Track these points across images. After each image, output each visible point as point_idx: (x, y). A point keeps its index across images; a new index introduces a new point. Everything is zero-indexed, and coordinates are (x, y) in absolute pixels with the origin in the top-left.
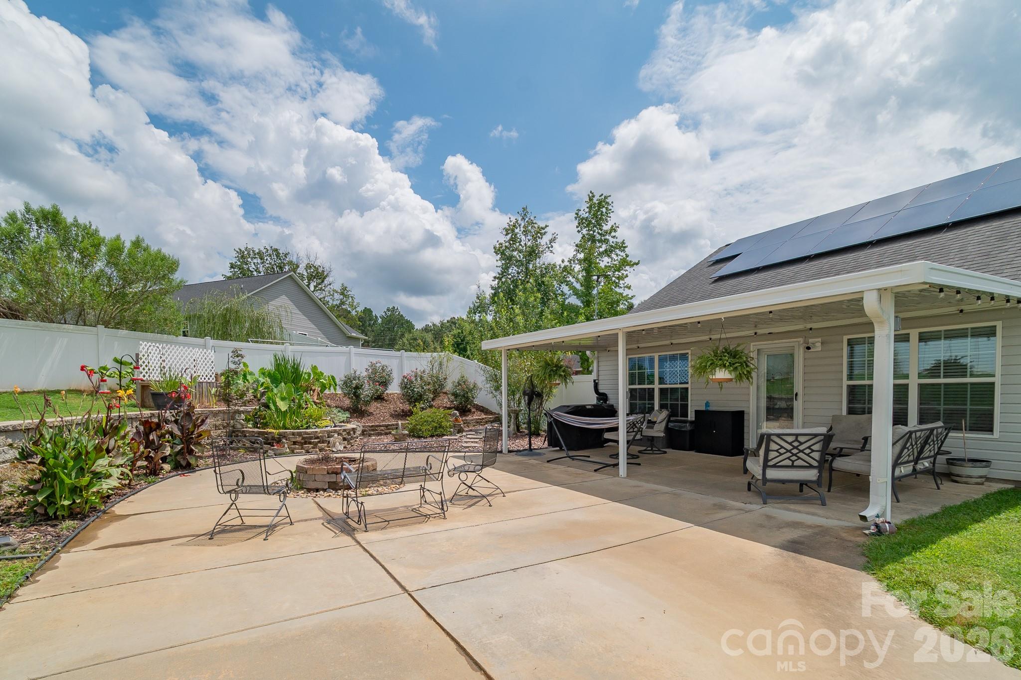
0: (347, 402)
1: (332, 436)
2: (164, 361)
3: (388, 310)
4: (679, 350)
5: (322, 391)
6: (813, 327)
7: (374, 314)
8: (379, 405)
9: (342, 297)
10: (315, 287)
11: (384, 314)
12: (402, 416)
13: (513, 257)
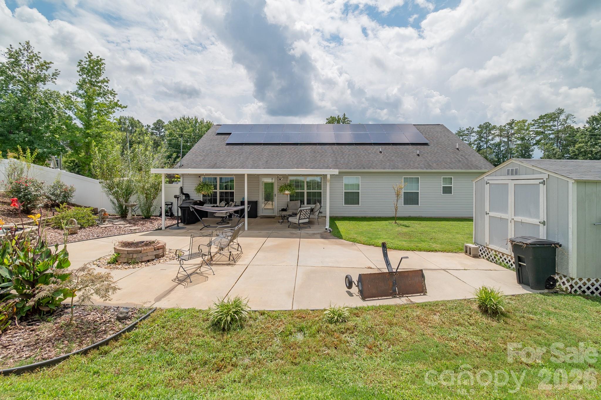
13: (14, 77)
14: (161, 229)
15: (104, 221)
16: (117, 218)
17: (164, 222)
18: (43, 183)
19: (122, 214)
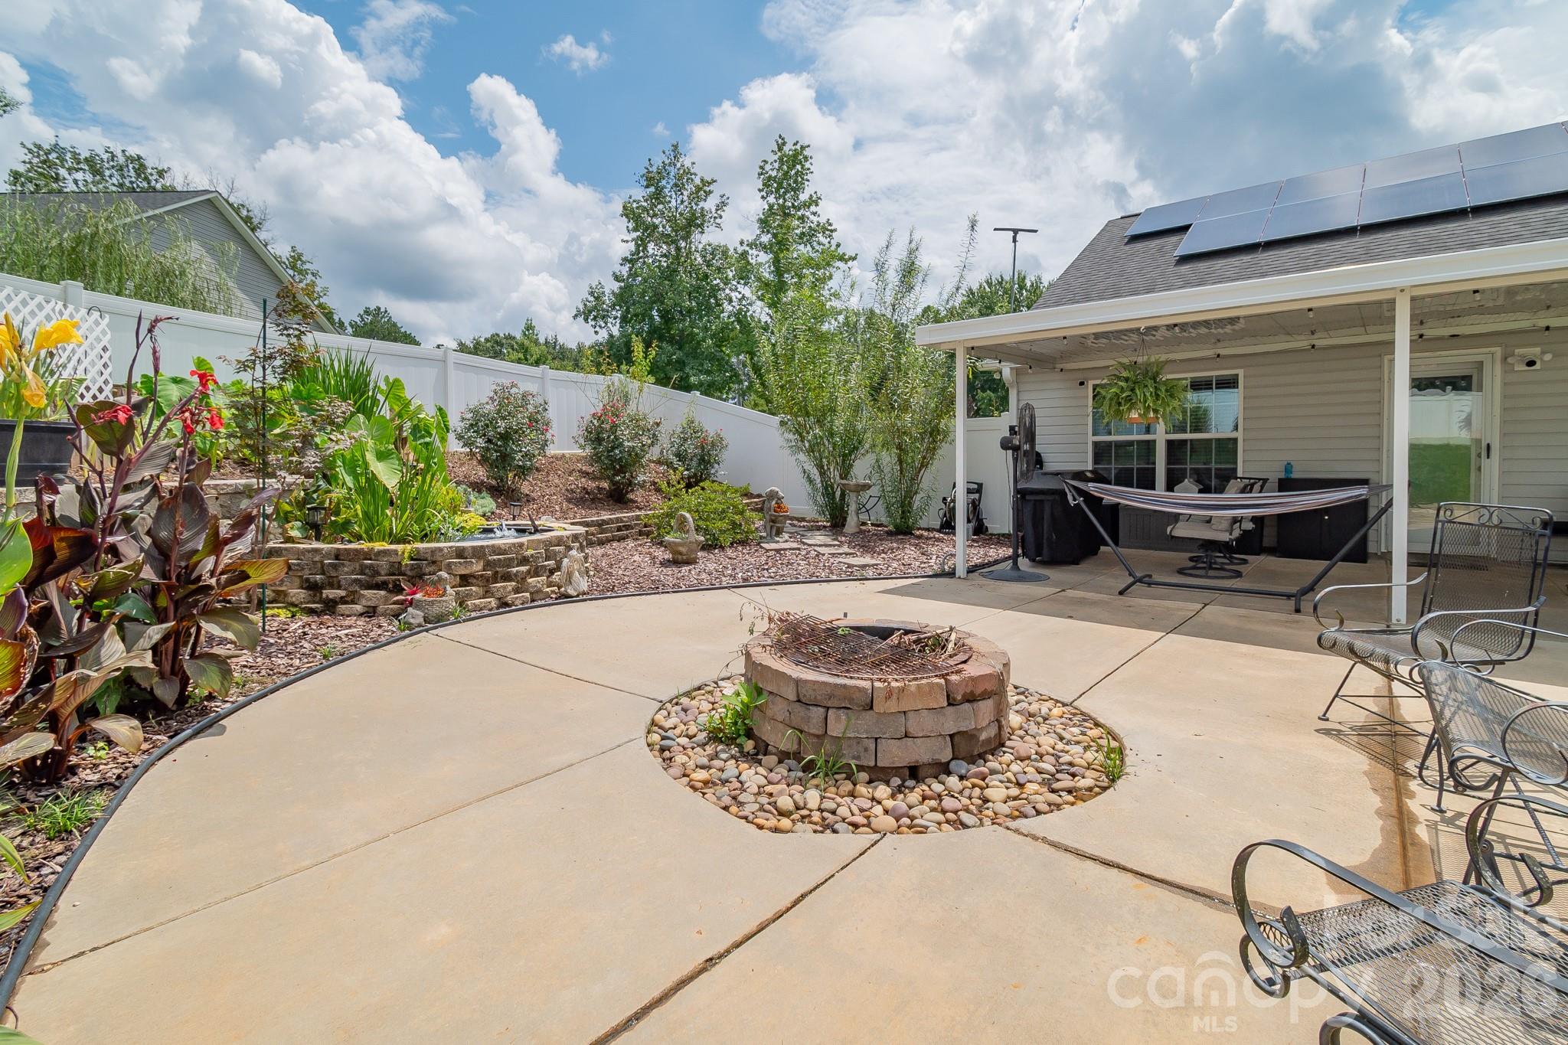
3: (367, 312)
4: (1189, 372)
6: (1551, 325)
11: (358, 320)
13: (656, 227)
14: (951, 574)
15: (779, 532)
16: (819, 528)
17: (961, 549)
18: (658, 424)
19: (833, 517)
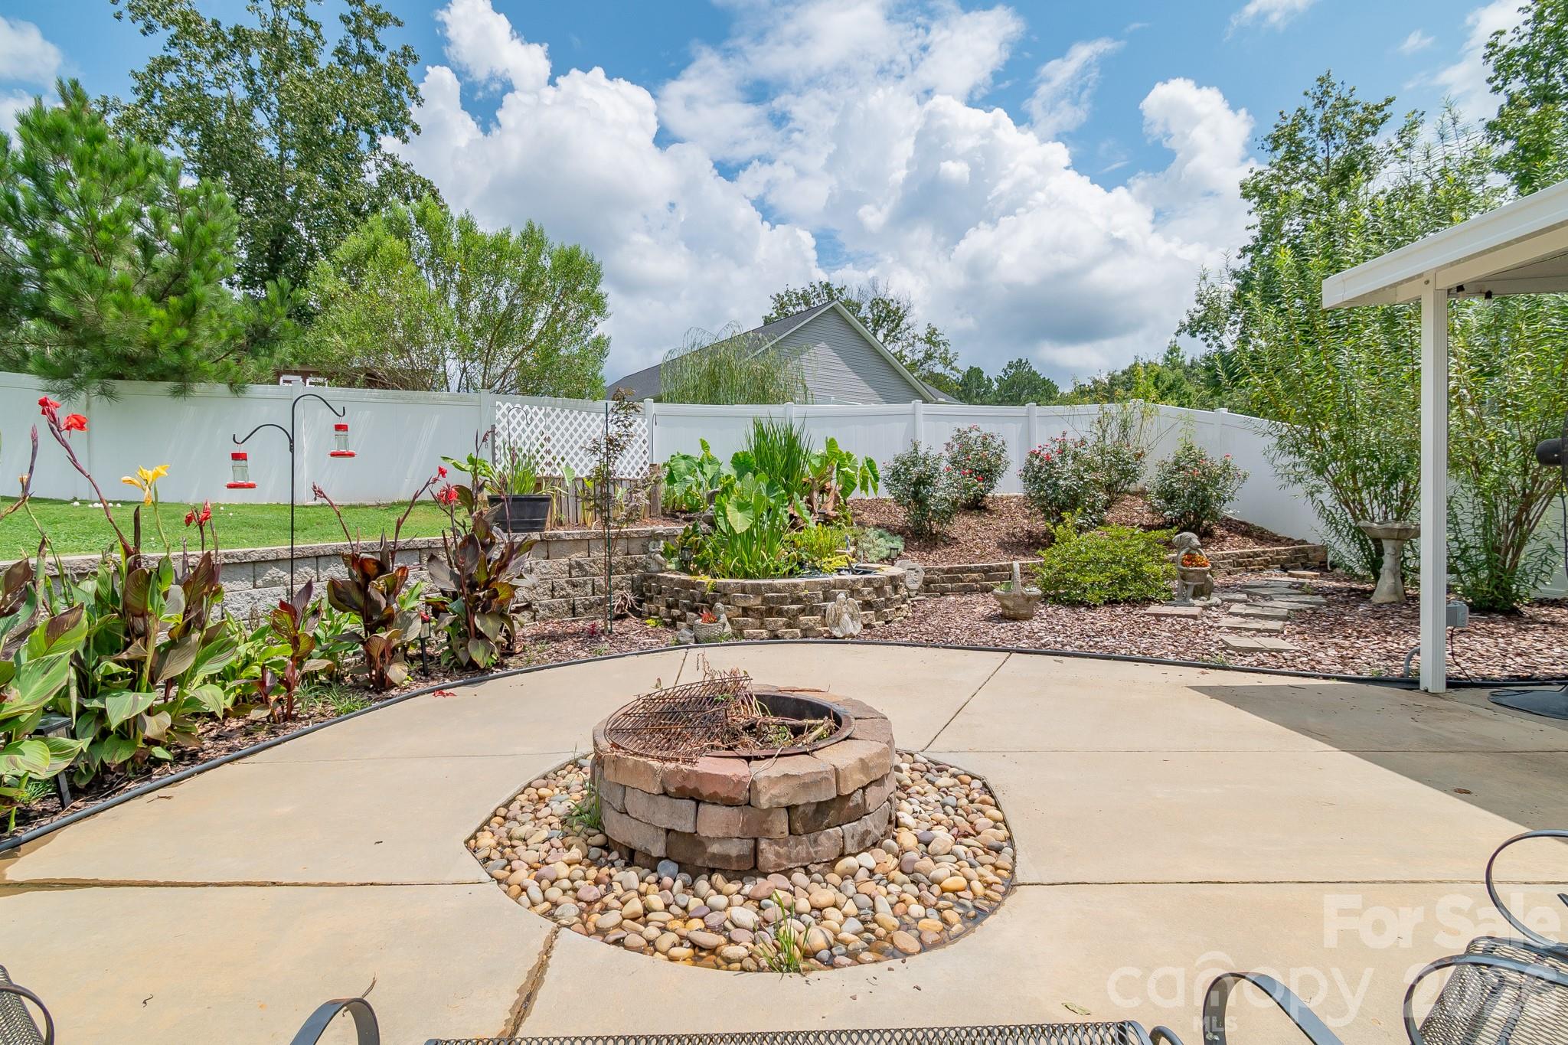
0: (901, 517)
1: (834, 598)
2: (548, 440)
3: (1010, 366)
5: (845, 492)
7: (985, 376)
8: (973, 522)
9: (928, 346)
10: (885, 336)
12: (1028, 546)
14: (1410, 682)
18: (1138, 455)
